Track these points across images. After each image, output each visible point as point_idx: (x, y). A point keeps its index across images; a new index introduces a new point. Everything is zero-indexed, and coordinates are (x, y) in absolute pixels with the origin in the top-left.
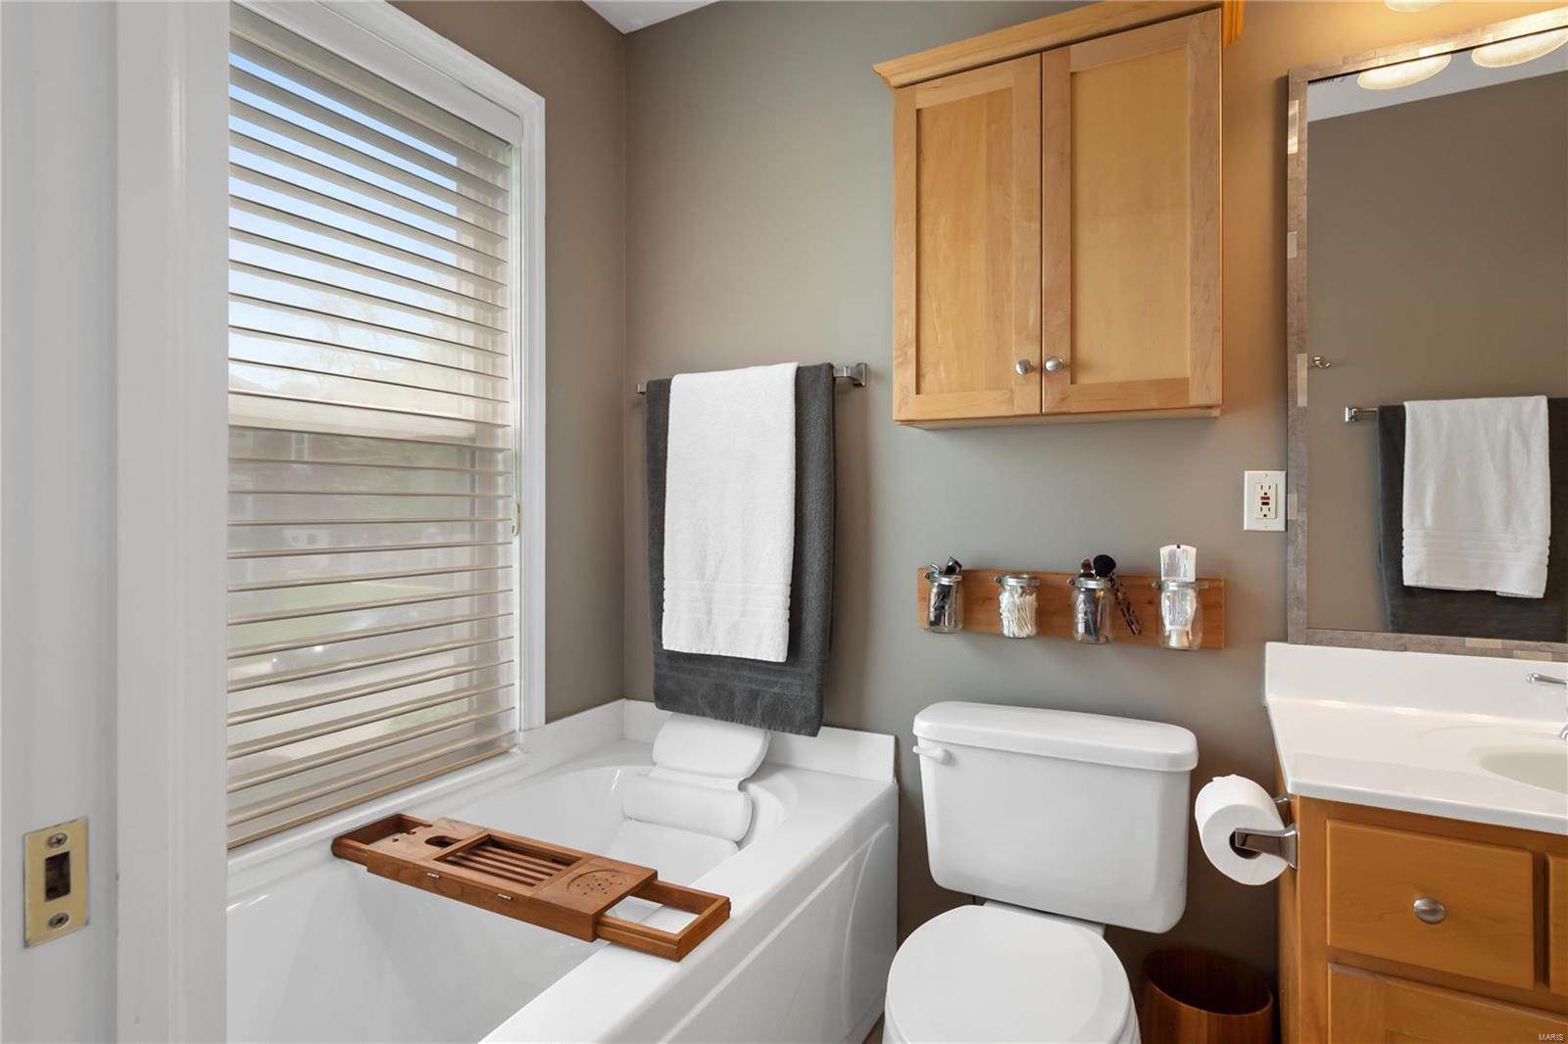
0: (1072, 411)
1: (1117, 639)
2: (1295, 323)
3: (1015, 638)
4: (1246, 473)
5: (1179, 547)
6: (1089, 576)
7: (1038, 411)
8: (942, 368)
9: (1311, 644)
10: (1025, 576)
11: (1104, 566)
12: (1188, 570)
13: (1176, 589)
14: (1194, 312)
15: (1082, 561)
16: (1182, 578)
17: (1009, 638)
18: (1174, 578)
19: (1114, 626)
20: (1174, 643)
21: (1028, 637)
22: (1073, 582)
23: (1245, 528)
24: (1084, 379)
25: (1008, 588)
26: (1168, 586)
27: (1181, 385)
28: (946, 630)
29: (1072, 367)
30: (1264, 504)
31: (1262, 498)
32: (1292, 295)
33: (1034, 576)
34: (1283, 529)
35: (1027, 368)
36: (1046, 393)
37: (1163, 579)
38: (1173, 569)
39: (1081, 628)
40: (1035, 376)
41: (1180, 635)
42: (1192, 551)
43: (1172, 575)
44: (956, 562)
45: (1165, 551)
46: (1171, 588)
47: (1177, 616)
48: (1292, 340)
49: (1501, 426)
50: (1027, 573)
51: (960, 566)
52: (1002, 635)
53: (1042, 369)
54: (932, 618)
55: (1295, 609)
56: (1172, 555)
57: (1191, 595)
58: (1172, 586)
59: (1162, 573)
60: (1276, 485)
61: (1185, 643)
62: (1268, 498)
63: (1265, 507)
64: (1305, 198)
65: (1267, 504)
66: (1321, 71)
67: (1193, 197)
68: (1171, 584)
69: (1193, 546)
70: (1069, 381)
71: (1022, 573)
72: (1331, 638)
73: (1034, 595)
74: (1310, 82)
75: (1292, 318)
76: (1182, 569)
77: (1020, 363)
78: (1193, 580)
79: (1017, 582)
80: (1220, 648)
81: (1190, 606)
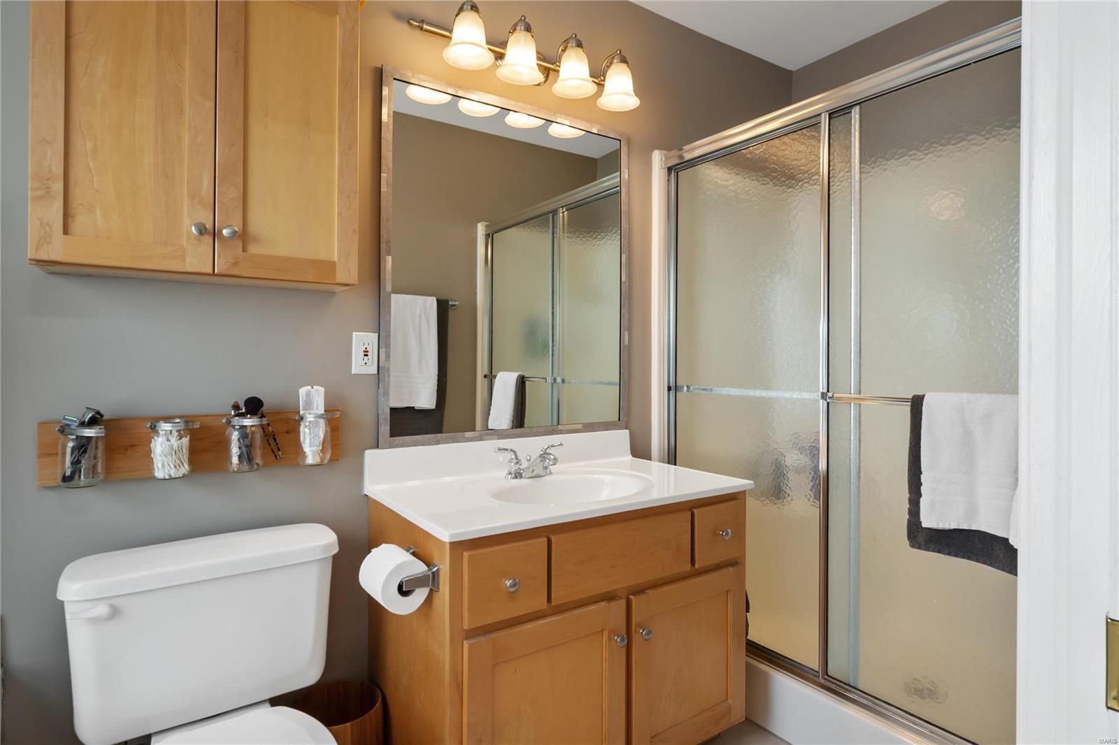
0: (243, 275)
1: (266, 465)
2: (385, 236)
3: (171, 479)
4: (354, 334)
5: (312, 388)
6: (242, 415)
7: (210, 271)
8: (98, 213)
9: (392, 448)
10: (178, 420)
11: (253, 406)
12: (319, 406)
13: (313, 419)
14: (340, 214)
15: (232, 403)
16: (315, 411)
17: (165, 479)
18: (311, 412)
19: (264, 456)
20: (310, 460)
21: (184, 476)
22: (229, 422)
23: (353, 372)
24: (254, 249)
25: (161, 432)
26: (306, 418)
27: (330, 266)
28: (82, 484)
29: (243, 237)
30: (365, 355)
31: (364, 351)
32: (383, 216)
33: (188, 420)
34: (376, 372)
35: (202, 230)
36: (219, 256)
37: (301, 412)
38: (308, 405)
39: (235, 460)
40: (208, 239)
41: (314, 455)
42: (322, 390)
43: (308, 409)
44: (98, 413)
45: (303, 391)
46: (309, 420)
47: (311, 440)
48: (383, 245)
49: (418, 311)
50: (180, 417)
51: (102, 416)
52: (154, 478)
53: (215, 234)
54: (68, 473)
55: (383, 425)
56: (308, 394)
57: (322, 422)
58: (310, 418)
59: (301, 409)
60: (373, 343)
61: (318, 460)
62: (368, 352)
63: (366, 358)
64: (391, 153)
65: (367, 355)
66: (400, 75)
67: (340, 129)
68: (308, 416)
69: (322, 386)
70: (241, 249)
71: (174, 417)
72: (403, 442)
73: (188, 436)
74: (395, 79)
75: (383, 232)
76: (315, 405)
77: (195, 225)
78: (323, 412)
79: (172, 427)
80: (338, 459)
81: (321, 430)
